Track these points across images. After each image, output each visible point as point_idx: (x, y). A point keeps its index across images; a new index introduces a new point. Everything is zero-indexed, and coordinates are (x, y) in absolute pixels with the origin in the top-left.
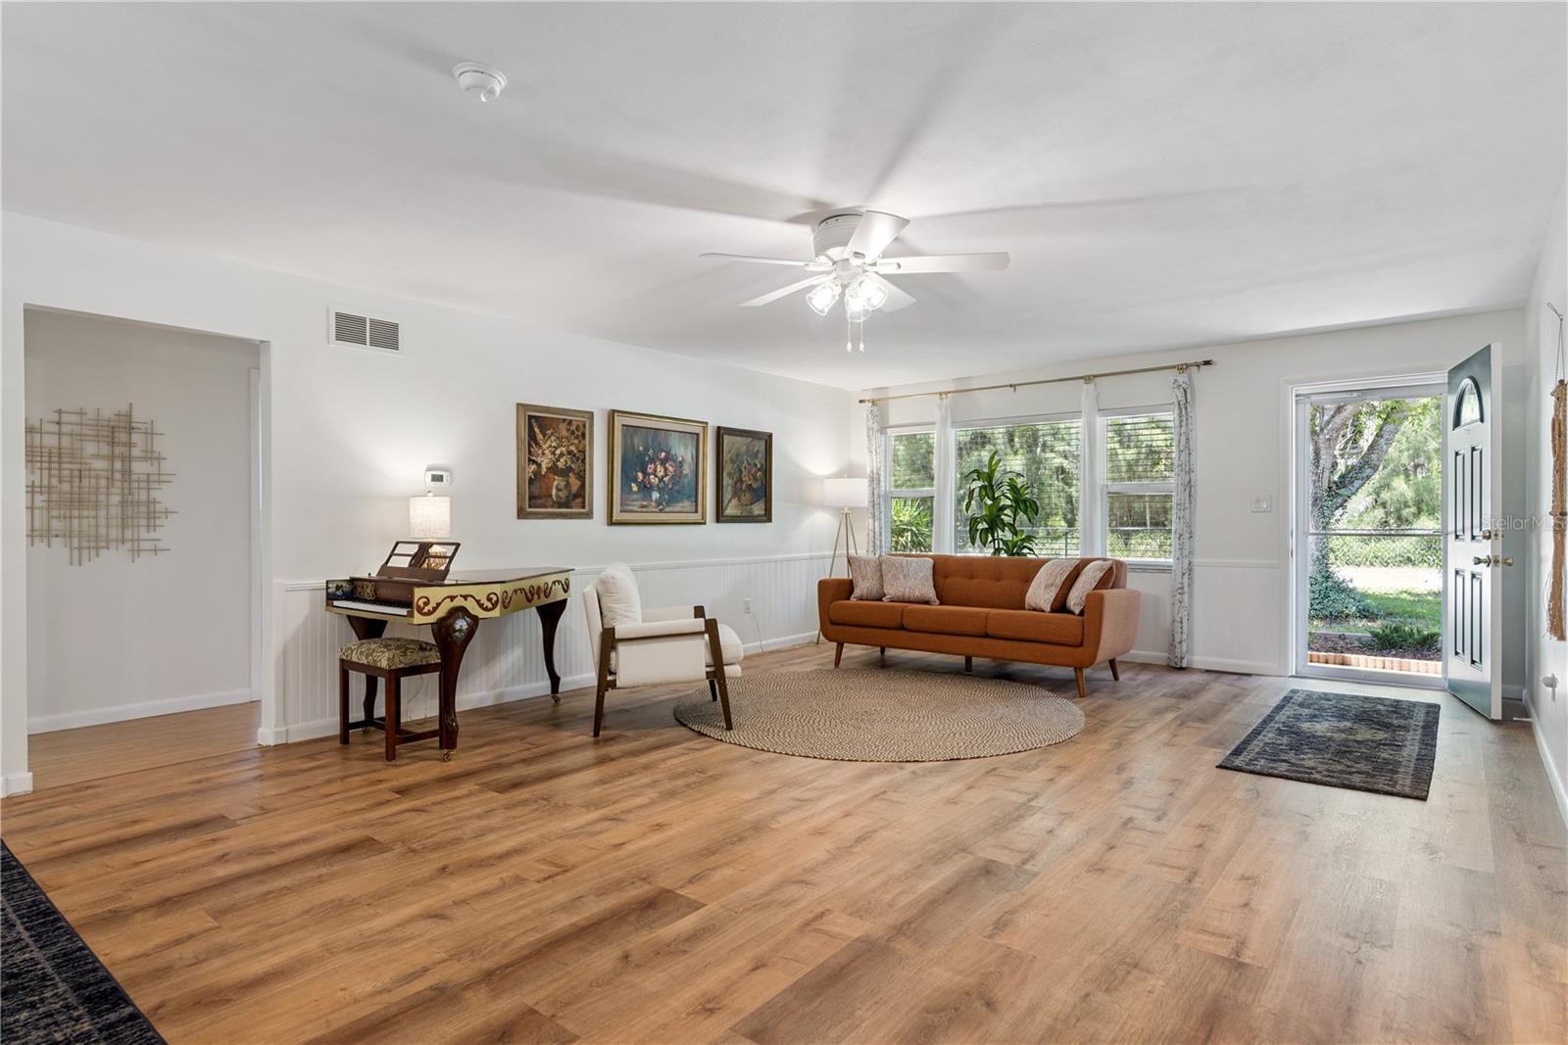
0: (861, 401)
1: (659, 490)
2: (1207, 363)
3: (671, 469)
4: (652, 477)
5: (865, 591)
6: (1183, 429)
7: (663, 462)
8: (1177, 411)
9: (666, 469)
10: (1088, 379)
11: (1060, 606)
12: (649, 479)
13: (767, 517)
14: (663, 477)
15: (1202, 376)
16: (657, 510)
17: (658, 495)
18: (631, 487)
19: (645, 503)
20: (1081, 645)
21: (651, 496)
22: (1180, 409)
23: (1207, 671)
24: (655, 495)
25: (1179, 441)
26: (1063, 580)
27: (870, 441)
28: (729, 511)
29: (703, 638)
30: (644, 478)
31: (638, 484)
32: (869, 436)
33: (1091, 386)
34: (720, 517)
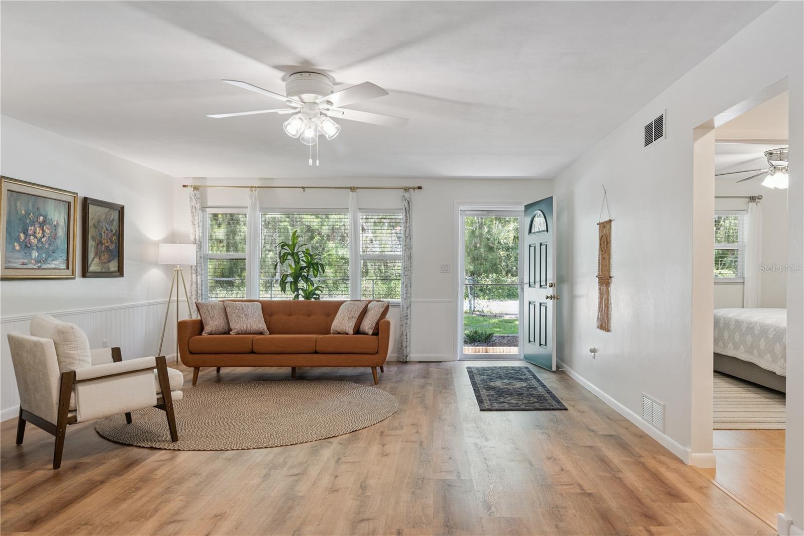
0: (184, 186)
1: (38, 249)
2: (420, 188)
3: (48, 231)
4: (32, 237)
5: (214, 327)
6: (408, 225)
7: (42, 225)
8: (404, 214)
9: (43, 231)
10: (353, 189)
11: (358, 331)
12: (30, 239)
13: (120, 272)
14: (41, 238)
15: (415, 195)
16: (36, 267)
17: (37, 254)
18: (14, 247)
19: (26, 261)
20: (377, 353)
21: (31, 254)
22: (406, 212)
23: (420, 362)
24: (35, 254)
25: (405, 231)
26: (359, 314)
27: (193, 216)
28: (93, 268)
29: (153, 372)
30: (26, 238)
31: (20, 244)
32: (192, 213)
33: (354, 194)
34: (85, 273)
